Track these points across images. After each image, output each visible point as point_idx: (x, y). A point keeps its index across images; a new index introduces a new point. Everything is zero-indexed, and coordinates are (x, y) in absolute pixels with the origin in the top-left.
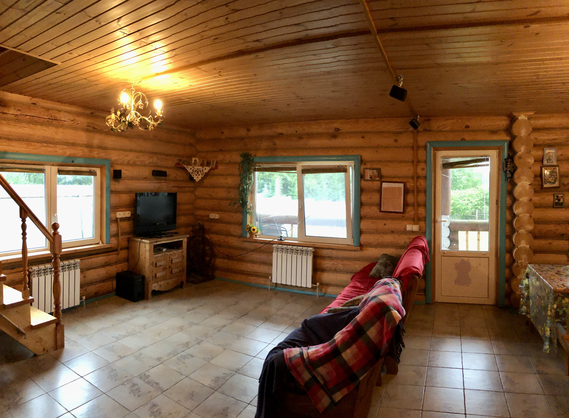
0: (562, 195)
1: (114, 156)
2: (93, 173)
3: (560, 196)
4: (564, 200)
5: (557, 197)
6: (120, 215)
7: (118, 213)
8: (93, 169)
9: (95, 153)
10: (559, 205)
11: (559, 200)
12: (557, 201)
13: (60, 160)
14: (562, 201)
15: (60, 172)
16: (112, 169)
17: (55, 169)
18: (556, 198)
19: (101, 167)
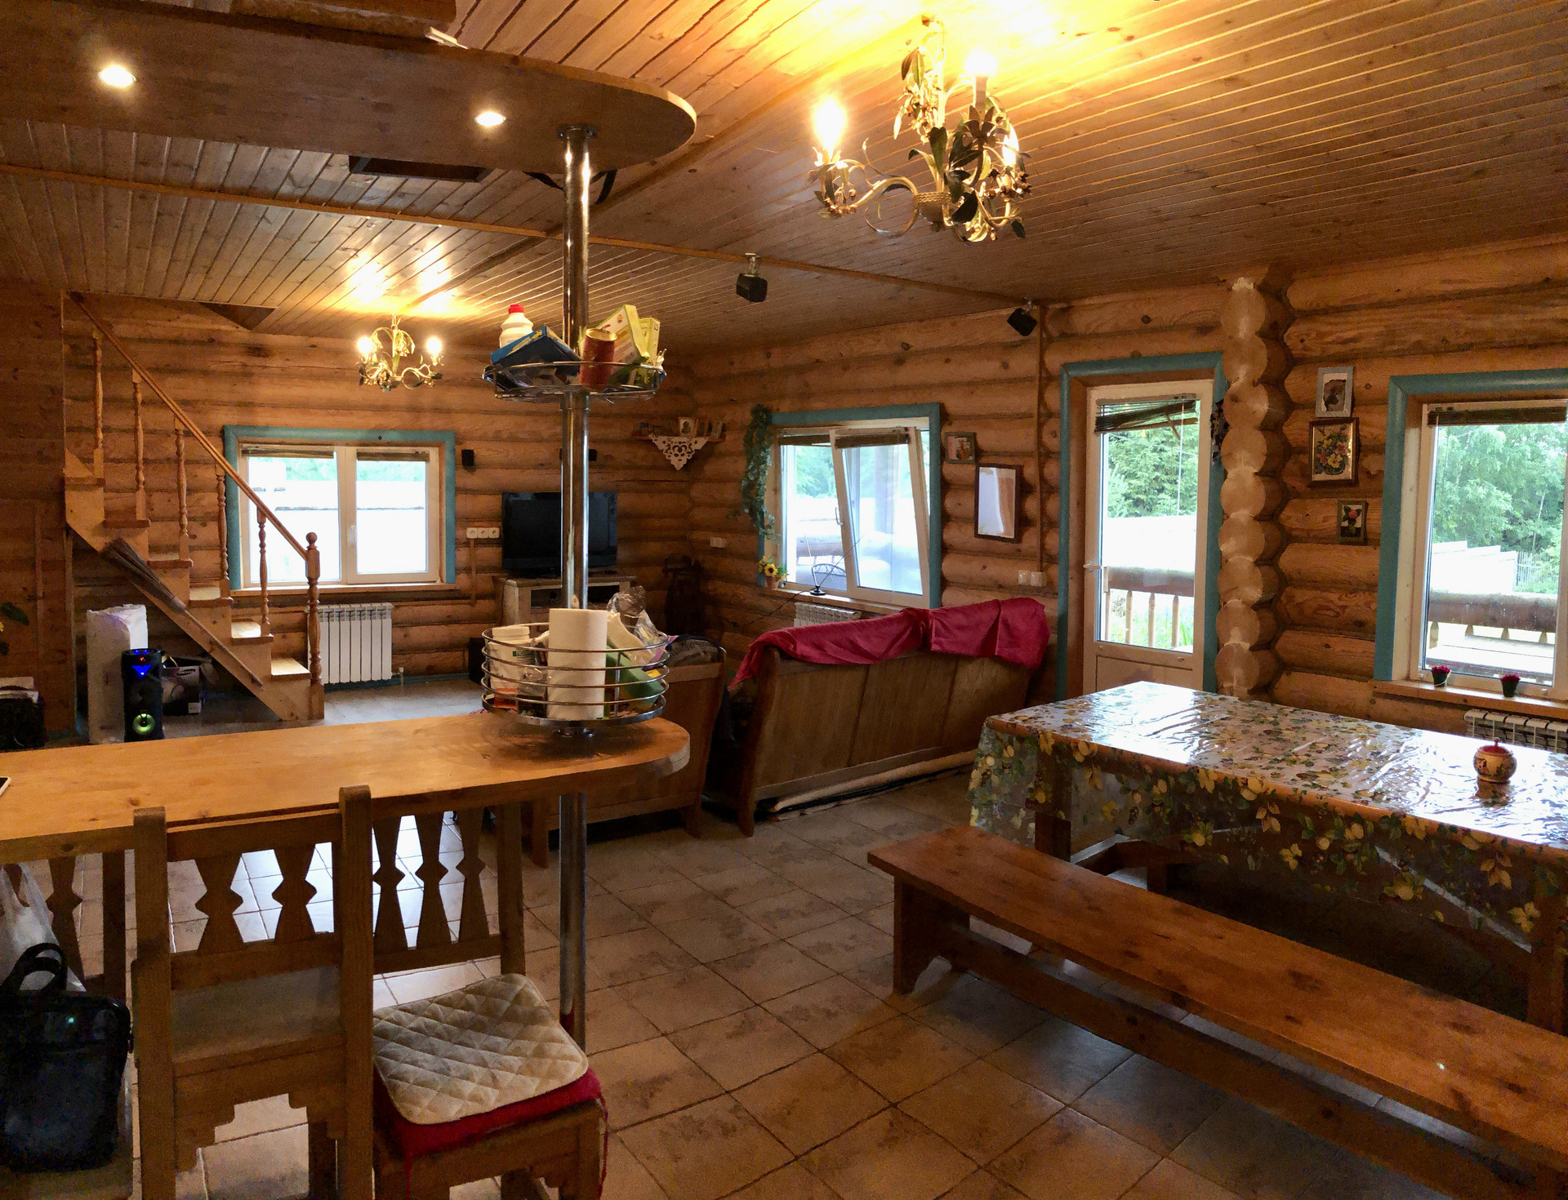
0: (1359, 507)
1: (463, 424)
2: (424, 458)
3: (1354, 508)
4: (1365, 520)
5: (1348, 510)
6: (473, 533)
7: (469, 530)
8: (421, 450)
9: (426, 421)
10: (1351, 535)
11: (1352, 521)
12: (1346, 524)
13: (359, 435)
14: (1359, 524)
15: (361, 456)
16: (459, 451)
17: (352, 451)
18: (1344, 513)
19: (439, 445)
